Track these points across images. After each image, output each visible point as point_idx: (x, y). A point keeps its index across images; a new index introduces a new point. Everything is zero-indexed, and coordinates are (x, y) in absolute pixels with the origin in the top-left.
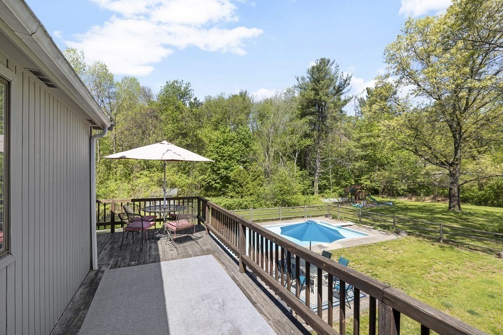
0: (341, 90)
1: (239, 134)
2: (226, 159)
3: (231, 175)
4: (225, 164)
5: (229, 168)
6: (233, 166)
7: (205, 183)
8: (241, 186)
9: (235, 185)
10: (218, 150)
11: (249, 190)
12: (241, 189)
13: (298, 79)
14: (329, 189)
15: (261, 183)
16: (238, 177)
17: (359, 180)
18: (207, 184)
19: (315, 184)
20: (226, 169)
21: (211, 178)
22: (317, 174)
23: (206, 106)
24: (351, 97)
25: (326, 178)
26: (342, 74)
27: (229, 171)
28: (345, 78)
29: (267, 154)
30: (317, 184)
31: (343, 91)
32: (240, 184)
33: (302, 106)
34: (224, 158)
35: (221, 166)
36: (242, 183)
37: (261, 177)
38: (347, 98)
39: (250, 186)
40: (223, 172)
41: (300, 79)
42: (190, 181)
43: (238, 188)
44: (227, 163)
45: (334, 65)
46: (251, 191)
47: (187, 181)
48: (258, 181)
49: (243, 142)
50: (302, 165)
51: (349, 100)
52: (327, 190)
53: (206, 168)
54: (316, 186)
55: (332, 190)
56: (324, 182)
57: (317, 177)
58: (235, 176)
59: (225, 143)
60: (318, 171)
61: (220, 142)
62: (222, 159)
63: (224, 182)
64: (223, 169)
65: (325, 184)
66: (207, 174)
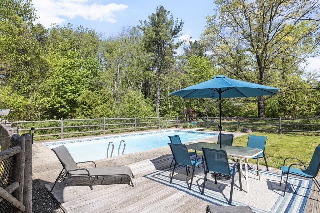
0: (176, 34)
1: (88, 63)
2: (73, 83)
3: (80, 98)
4: (73, 88)
5: (77, 92)
6: (81, 90)
7: (49, 105)
8: (90, 108)
9: (83, 108)
10: (65, 74)
11: (99, 113)
12: (90, 111)
13: (141, 22)
14: (168, 113)
15: (111, 105)
16: (86, 100)
17: (189, 106)
18: (51, 106)
19: (157, 109)
20: (74, 93)
21: (55, 101)
22: (158, 101)
23: (51, 33)
24: (182, 41)
25: (165, 105)
26: (177, 20)
27: (77, 95)
28: (179, 23)
29: (116, 81)
30: (159, 110)
31: (178, 34)
32: (89, 106)
33: (146, 44)
34: (72, 82)
35: (68, 90)
36: (92, 105)
37: (111, 100)
38: (179, 42)
39: (99, 108)
40: (71, 95)
41: (143, 22)
42: (28, 102)
43: (87, 110)
44: (75, 87)
45: (170, 14)
46: (101, 113)
47: (25, 102)
48: (107, 104)
49: (91, 70)
50: (146, 93)
51: (181, 44)
52: (166, 114)
53: (50, 90)
54: (158, 111)
55: (170, 114)
56: (164, 108)
57: (158, 104)
58: (84, 98)
59: (72, 67)
60: (159, 99)
61: (67, 66)
62: (69, 83)
63: (72, 106)
64: (71, 92)
65: (165, 110)
66: (51, 97)
